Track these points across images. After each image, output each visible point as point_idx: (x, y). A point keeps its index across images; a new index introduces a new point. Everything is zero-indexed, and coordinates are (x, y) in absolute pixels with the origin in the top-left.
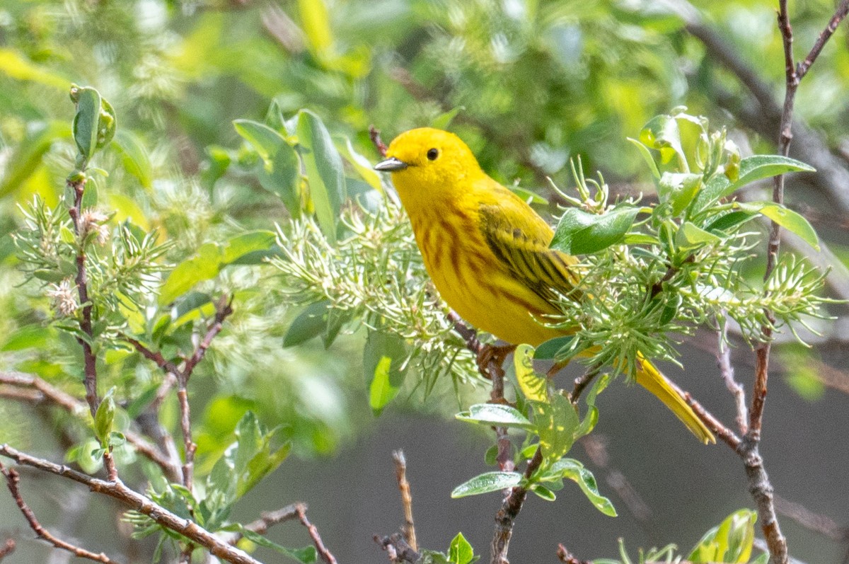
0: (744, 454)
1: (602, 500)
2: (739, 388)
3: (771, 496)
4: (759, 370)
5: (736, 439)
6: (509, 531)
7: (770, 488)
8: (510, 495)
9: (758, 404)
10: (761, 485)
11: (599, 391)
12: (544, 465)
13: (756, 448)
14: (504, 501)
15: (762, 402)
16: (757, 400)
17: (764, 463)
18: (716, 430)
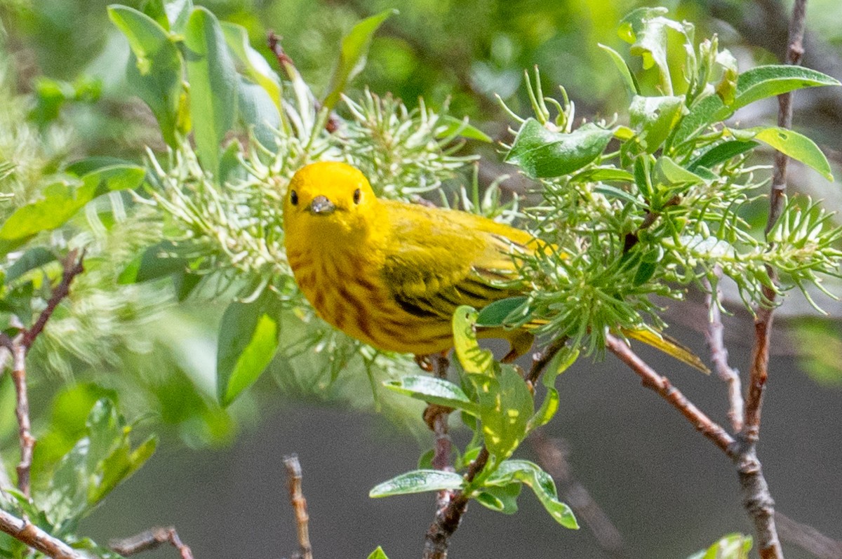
0: (737, 457)
1: (560, 507)
2: (734, 375)
3: (771, 511)
4: (758, 349)
5: (727, 438)
6: (443, 551)
7: (770, 501)
8: (446, 506)
9: (756, 393)
10: (758, 497)
11: (562, 369)
12: (490, 464)
13: (753, 449)
14: (439, 513)
15: (760, 392)
16: (754, 388)
17: (763, 468)
18: (700, 426)
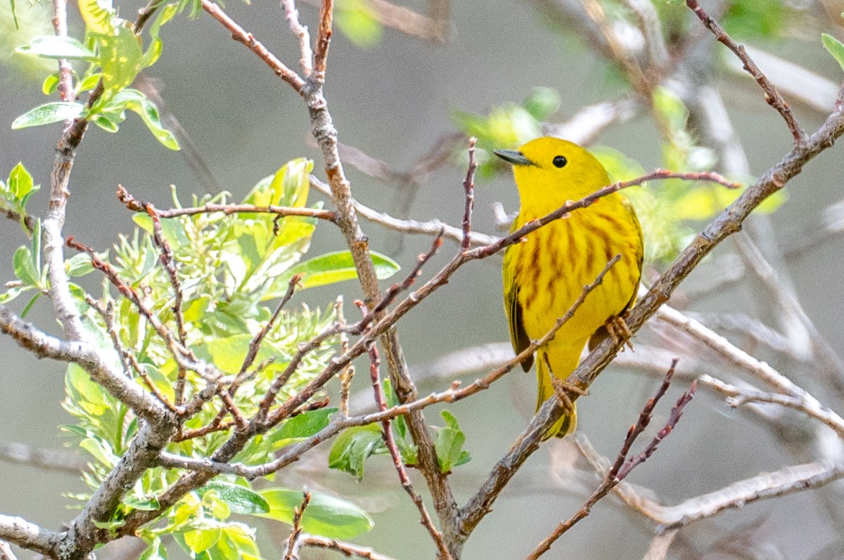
0: (307, 97)
1: (165, 133)
2: (304, 30)
3: (335, 139)
4: (324, 11)
5: (300, 81)
6: (69, 161)
7: (334, 131)
8: (71, 125)
9: (323, 46)
10: (324, 128)
11: (163, 22)
12: (106, 95)
13: (320, 90)
14: (65, 131)
15: (326, 44)
16: (321, 41)
17: (328, 105)
18: (279, 71)
